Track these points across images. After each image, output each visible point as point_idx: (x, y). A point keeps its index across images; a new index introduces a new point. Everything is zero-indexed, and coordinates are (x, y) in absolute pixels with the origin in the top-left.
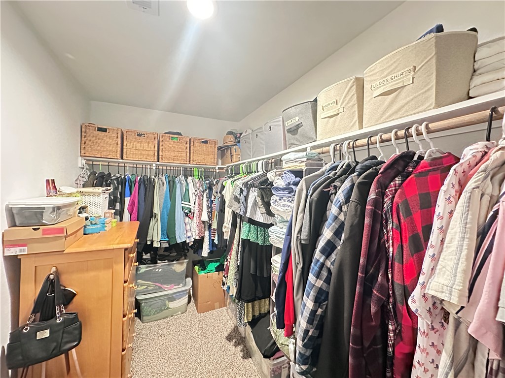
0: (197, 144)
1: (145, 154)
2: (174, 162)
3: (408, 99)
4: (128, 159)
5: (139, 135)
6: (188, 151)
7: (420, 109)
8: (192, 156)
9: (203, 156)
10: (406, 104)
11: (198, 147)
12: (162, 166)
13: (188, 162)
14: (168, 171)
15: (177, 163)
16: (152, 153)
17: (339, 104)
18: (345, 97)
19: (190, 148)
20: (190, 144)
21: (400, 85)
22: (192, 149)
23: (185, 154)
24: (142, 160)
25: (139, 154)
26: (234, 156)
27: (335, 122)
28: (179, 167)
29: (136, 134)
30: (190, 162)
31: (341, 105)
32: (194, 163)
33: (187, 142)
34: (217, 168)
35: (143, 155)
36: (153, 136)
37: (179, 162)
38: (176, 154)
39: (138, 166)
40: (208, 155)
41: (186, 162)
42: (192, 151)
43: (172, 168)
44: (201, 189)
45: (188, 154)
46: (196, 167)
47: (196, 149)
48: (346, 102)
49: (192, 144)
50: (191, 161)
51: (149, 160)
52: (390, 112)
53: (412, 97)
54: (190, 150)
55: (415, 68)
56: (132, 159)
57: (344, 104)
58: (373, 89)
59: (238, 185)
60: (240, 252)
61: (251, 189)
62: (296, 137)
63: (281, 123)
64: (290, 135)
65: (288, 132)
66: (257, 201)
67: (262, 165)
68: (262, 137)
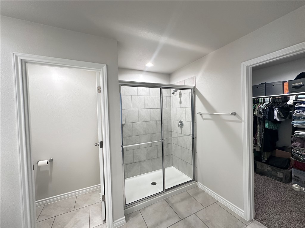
59: (261, 108)
60: (263, 133)
61: (275, 109)
62: (298, 89)
63: (282, 83)
64: (294, 88)
65: (293, 87)
66: (279, 113)
67: (269, 99)
68: (263, 88)
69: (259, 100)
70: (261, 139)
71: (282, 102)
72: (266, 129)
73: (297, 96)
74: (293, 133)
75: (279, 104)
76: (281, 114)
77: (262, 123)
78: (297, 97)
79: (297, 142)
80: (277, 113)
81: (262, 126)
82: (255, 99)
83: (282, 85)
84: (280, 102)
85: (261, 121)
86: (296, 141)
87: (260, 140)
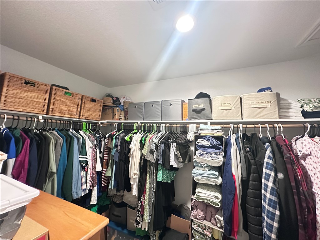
0: (88, 102)
1: (32, 105)
2: (65, 116)
3: (268, 112)
4: (7, 108)
5: (27, 83)
6: (79, 107)
7: (273, 117)
8: (82, 111)
9: (91, 113)
10: (267, 114)
11: (89, 105)
12: (51, 119)
13: (78, 117)
14: (58, 125)
15: (68, 117)
16: (41, 105)
17: (232, 105)
18: (236, 103)
19: (81, 103)
20: (82, 100)
21: (265, 106)
22: (83, 105)
23: (76, 110)
24: (28, 111)
25: (23, 105)
26: (117, 115)
27: (228, 113)
28: (69, 121)
29: (24, 82)
30: (79, 116)
31: (233, 106)
32: (83, 118)
33: (79, 98)
34: (100, 123)
35: (29, 106)
36: (45, 87)
37: (70, 116)
38: (67, 108)
39: (21, 118)
40: (95, 112)
41: (76, 117)
42: (83, 108)
43: (62, 122)
44: (96, 142)
45: (79, 109)
46: (84, 122)
47: (86, 106)
48: (236, 105)
49: (83, 101)
50: (81, 116)
51: (37, 112)
52: (260, 115)
53: (269, 112)
54: (81, 106)
55: (271, 102)
56: (13, 109)
57: (235, 106)
58: (251, 103)
59: (153, 142)
60: (154, 191)
61: (172, 145)
62: (198, 115)
63: (180, 103)
64: (194, 113)
65: (194, 111)
66: (176, 153)
67: (165, 127)
68: (159, 108)
69: (152, 126)
70: (151, 205)
71: (181, 133)
72: (158, 183)
73: (198, 125)
74: (194, 193)
75: (176, 135)
76: (179, 155)
77: (153, 171)
78: (199, 127)
79: (199, 210)
80: (174, 153)
81: (153, 177)
82: (148, 125)
83: (181, 106)
84: (178, 133)
85: (152, 168)
86: (198, 206)
87: (149, 206)
